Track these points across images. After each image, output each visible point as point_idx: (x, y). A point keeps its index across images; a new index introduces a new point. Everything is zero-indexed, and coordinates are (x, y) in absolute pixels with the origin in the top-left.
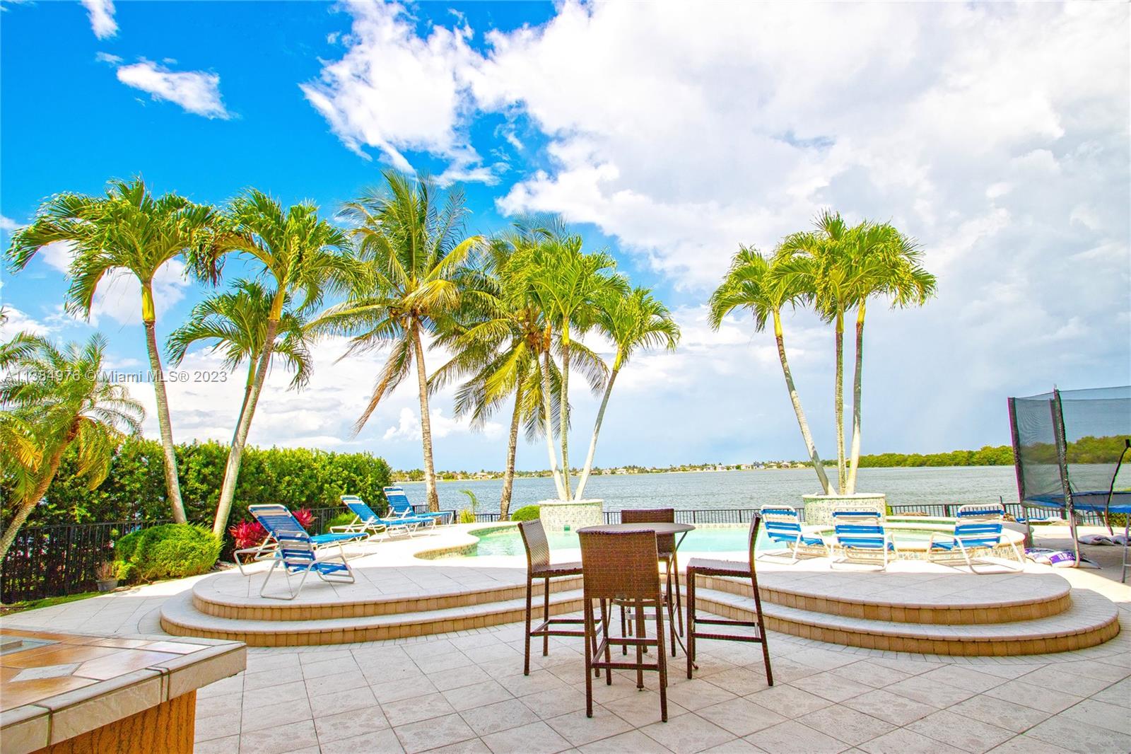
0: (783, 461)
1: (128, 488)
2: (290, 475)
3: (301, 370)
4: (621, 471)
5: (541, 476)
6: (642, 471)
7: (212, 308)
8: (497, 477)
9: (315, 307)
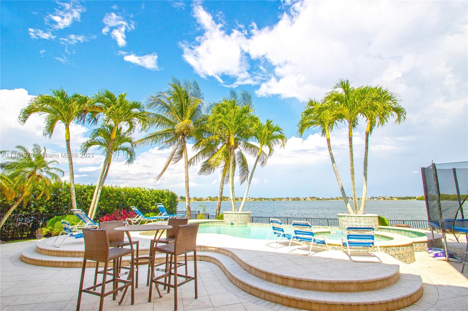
0: (386, 197)
1: (63, 201)
2: (131, 197)
3: (131, 157)
4: (308, 199)
5: (274, 200)
6: (318, 199)
7: (97, 134)
8: (255, 200)
9: (131, 133)
